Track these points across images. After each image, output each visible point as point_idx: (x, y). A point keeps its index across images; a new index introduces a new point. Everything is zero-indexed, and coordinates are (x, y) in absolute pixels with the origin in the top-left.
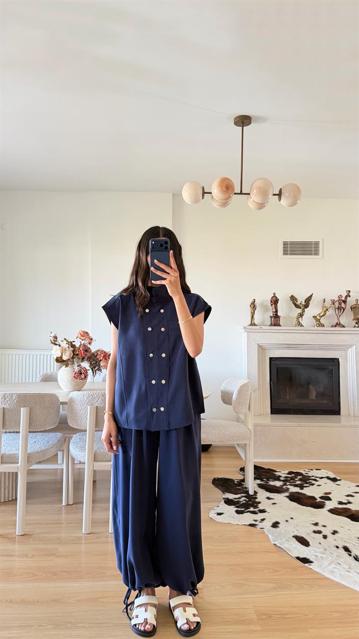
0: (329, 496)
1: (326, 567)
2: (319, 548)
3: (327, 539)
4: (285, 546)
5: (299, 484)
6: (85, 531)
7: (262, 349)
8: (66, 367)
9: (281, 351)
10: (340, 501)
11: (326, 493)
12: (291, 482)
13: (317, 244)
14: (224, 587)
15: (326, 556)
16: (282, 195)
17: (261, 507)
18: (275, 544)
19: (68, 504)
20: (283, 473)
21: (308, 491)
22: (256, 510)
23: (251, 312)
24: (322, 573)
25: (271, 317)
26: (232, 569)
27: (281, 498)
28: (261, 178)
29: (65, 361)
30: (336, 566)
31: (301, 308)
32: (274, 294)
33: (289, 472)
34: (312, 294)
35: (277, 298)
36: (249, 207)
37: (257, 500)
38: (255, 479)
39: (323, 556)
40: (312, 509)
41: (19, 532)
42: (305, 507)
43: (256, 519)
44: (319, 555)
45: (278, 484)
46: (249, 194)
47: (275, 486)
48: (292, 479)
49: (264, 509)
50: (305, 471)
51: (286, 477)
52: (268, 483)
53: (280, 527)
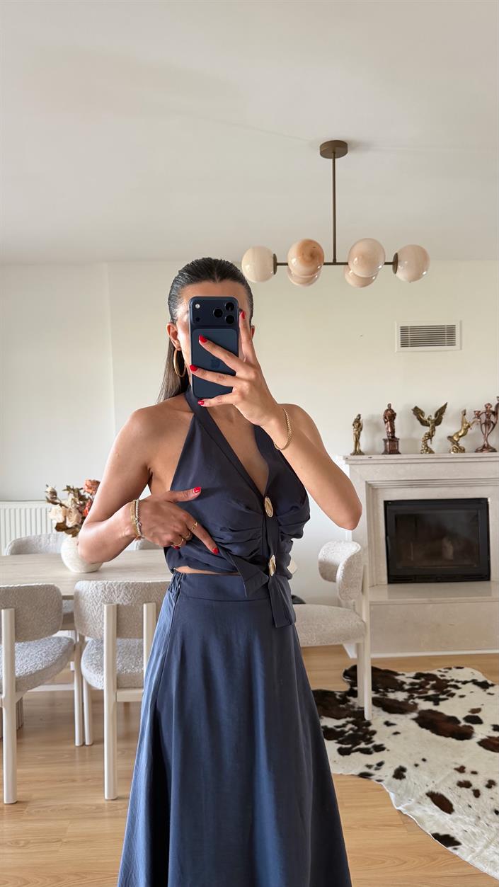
0: (480, 715)
1: (481, 851)
2: (468, 816)
3: (481, 796)
4: (417, 813)
5: (433, 695)
6: (109, 795)
7: (373, 489)
8: (73, 537)
9: (402, 491)
10: (495, 723)
11: (474, 711)
12: (421, 693)
13: (451, 329)
15: (480, 831)
16: (399, 263)
17: (377, 740)
18: (400, 811)
20: (407, 677)
21: (449, 708)
22: (370, 746)
23: (355, 434)
24: (475, 865)
25: (385, 441)
27: (405, 722)
28: (366, 239)
29: (71, 528)
31: (429, 426)
32: (389, 405)
33: (417, 674)
34: (446, 404)
35: (393, 411)
37: (371, 728)
39: (476, 830)
40: (454, 740)
41: (7, 800)
42: (443, 739)
43: (370, 763)
44: (471, 828)
45: (400, 696)
46: (347, 264)
47: (395, 701)
48: (422, 686)
49: (382, 745)
50: (440, 671)
51: (412, 684)
52: (386, 695)
53: (407, 777)
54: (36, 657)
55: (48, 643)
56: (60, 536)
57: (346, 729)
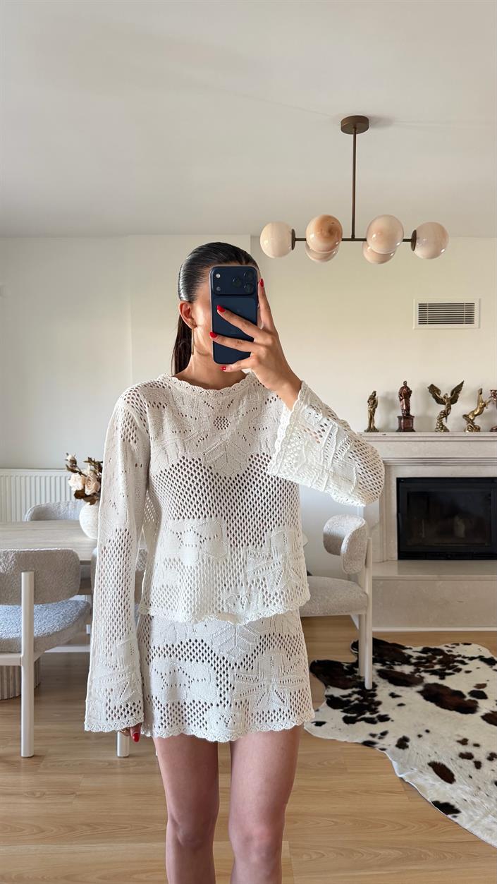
0: (485, 690)
1: (480, 821)
2: (469, 786)
3: (480, 770)
4: (417, 782)
5: (440, 669)
6: (120, 754)
8: (91, 504)
9: (414, 468)
11: (480, 686)
12: (427, 667)
13: (470, 307)
14: (324, 855)
15: (479, 801)
16: (417, 240)
17: (382, 711)
18: (401, 779)
20: (414, 651)
21: (455, 682)
22: (375, 716)
23: (370, 411)
24: (474, 832)
25: (400, 418)
26: (336, 823)
27: (411, 695)
28: (385, 215)
29: (90, 496)
30: (495, 820)
31: (445, 404)
32: (405, 383)
33: (424, 648)
34: (463, 383)
35: (408, 389)
36: (365, 258)
37: (376, 699)
38: (375, 661)
39: (476, 800)
40: (458, 714)
41: (24, 753)
42: (447, 712)
43: (374, 732)
44: (469, 798)
45: (407, 669)
46: (365, 240)
47: (402, 674)
48: (429, 660)
49: (386, 715)
50: (447, 646)
51: (419, 658)
52: (392, 668)
53: (410, 746)
54: (54, 619)
55: (65, 605)
56: (79, 503)
57: (352, 699)
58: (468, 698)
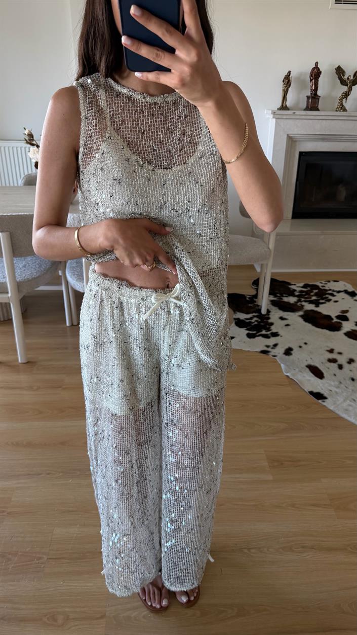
0: (347, 315)
1: (341, 403)
2: (334, 381)
3: (343, 369)
4: (298, 378)
5: (315, 300)
7: (292, 141)
9: (315, 143)
11: (344, 312)
12: (306, 298)
15: (340, 391)
17: (274, 329)
18: (287, 376)
19: (72, 325)
20: (297, 287)
21: (324, 309)
22: (269, 333)
23: (284, 90)
24: (337, 412)
26: (243, 406)
27: (294, 318)
30: (351, 403)
31: (347, 86)
32: (317, 63)
33: (305, 285)
35: (319, 69)
37: (270, 321)
38: (270, 294)
39: (337, 390)
40: (327, 332)
41: (21, 360)
42: (320, 330)
43: (268, 344)
44: (334, 389)
45: (292, 300)
47: (288, 303)
48: (308, 293)
49: (277, 332)
50: (321, 283)
51: (301, 291)
52: (282, 299)
53: (293, 354)
57: (253, 321)
58: (335, 320)
